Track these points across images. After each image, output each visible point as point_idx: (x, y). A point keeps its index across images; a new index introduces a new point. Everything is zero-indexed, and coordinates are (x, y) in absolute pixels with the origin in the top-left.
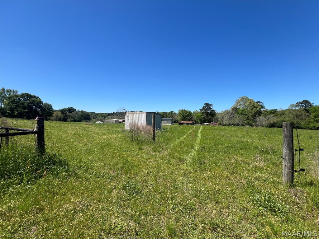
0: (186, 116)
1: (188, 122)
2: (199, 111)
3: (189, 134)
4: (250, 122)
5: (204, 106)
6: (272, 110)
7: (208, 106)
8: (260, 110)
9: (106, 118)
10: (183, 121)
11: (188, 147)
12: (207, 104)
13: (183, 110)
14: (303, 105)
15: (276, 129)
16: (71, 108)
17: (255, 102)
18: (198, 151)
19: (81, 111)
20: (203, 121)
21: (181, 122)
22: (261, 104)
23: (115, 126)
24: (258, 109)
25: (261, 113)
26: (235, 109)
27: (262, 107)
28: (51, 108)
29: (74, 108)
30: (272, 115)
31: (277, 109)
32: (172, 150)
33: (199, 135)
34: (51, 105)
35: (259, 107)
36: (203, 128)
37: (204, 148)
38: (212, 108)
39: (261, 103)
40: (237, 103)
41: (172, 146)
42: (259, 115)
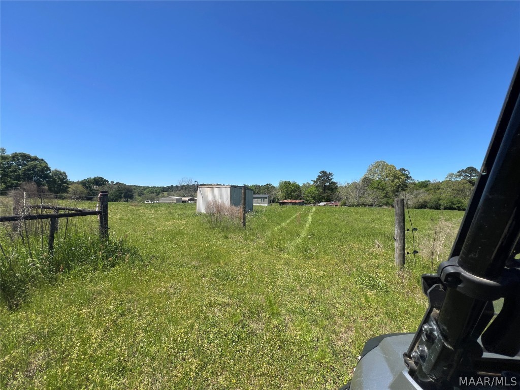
0: (291, 192)
1: (294, 201)
2: (312, 183)
3: (295, 218)
4: (390, 201)
5: (319, 176)
6: (423, 183)
7: (325, 175)
8: (404, 181)
9: (160, 195)
10: (286, 199)
11: (292, 235)
12: (324, 173)
13: (286, 183)
14: (468, 174)
15: (427, 210)
16: (100, 178)
17: (397, 169)
18: (305, 239)
19: (117, 183)
20: (317, 200)
21: (284, 201)
22: (406, 172)
23: (179, 207)
24: (401, 181)
25: (407, 186)
26: (367, 181)
27: (408, 177)
28: (64, 179)
29: (106, 178)
30: (422, 190)
31: (429, 181)
32: (270, 238)
33: (310, 219)
34: (65, 173)
35: (404, 178)
36: (316, 210)
37: (313, 235)
38: (331, 179)
39: (406, 170)
40: (370, 170)
41: (269, 233)
42: (403, 190)
